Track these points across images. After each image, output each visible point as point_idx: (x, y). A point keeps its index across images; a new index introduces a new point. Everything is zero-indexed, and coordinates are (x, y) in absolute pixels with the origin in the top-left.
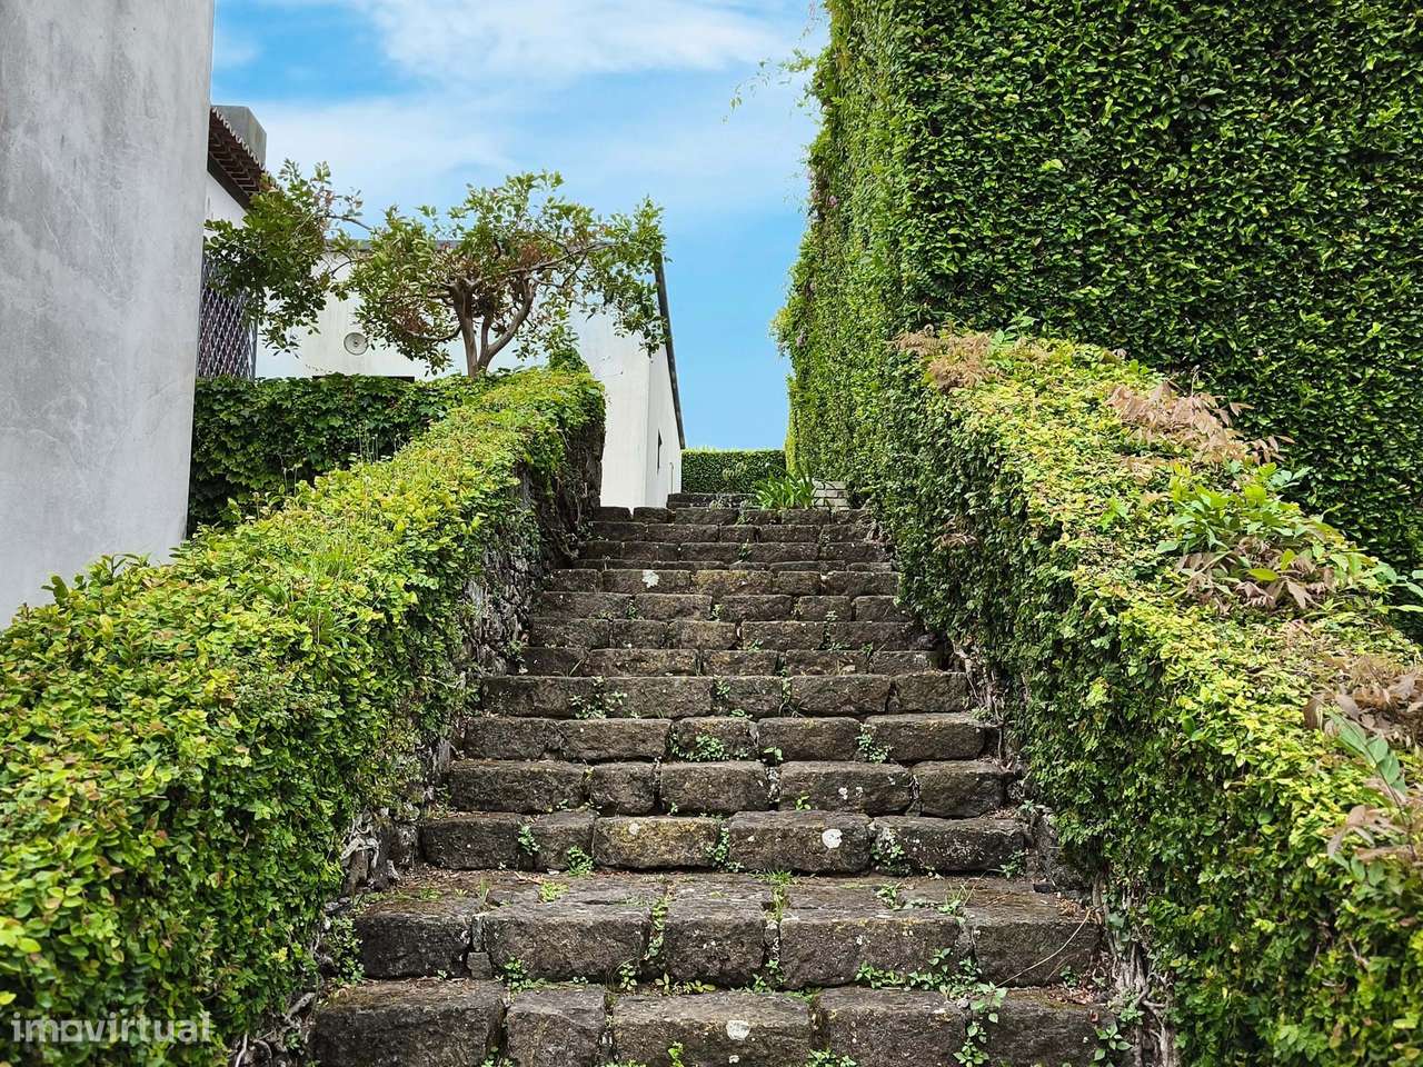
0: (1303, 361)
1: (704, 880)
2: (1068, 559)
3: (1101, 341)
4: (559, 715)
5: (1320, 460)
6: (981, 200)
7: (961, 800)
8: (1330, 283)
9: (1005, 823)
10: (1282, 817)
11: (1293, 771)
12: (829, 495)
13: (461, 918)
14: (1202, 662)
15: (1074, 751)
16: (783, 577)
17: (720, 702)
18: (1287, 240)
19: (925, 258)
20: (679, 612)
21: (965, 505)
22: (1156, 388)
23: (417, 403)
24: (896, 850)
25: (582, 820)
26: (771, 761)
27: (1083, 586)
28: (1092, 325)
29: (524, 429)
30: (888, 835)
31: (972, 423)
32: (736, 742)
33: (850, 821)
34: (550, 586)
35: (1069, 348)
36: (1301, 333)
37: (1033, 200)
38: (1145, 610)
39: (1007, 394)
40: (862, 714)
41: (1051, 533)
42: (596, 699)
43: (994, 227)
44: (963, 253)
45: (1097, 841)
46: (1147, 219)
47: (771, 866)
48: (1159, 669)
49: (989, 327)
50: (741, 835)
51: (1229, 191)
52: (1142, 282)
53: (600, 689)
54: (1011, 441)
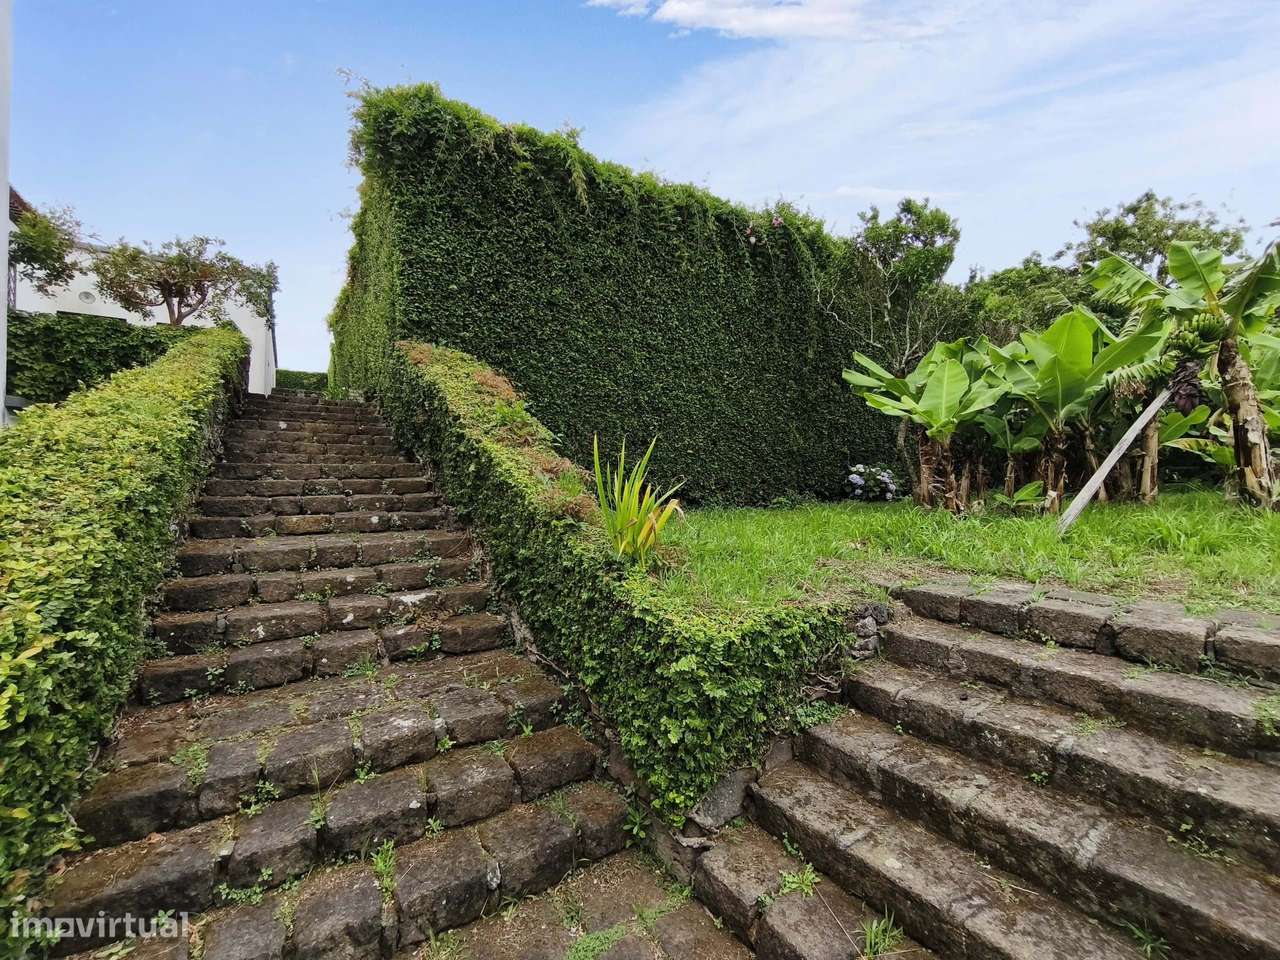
0: (532, 366)
1: (327, 536)
2: (463, 426)
3: (468, 352)
4: (251, 479)
5: (535, 398)
6: (427, 295)
7: (420, 506)
8: (540, 342)
9: (436, 512)
10: (523, 498)
11: (526, 486)
12: (356, 395)
13: (228, 552)
14: (504, 458)
15: (462, 486)
16: (343, 427)
17: (323, 473)
18: (528, 327)
19: (406, 313)
20: (298, 439)
21: (423, 405)
22: (488, 371)
23: (143, 337)
24: (399, 523)
25: (271, 518)
26: (347, 494)
27: (468, 435)
28: (466, 346)
29: (218, 357)
30: (396, 518)
31: (427, 378)
32: (332, 488)
33: (381, 514)
34: (232, 426)
35: (459, 354)
36: (532, 357)
37: (447, 298)
38: (487, 443)
39: (438, 368)
40: (383, 478)
41: (457, 418)
42: (268, 472)
43: (432, 306)
44: (420, 313)
45: (469, 513)
46: (485, 312)
47: (351, 530)
48: (491, 460)
49: (429, 341)
50: (339, 520)
51: (511, 307)
52: (483, 333)
53: (270, 469)
54: (442, 386)
